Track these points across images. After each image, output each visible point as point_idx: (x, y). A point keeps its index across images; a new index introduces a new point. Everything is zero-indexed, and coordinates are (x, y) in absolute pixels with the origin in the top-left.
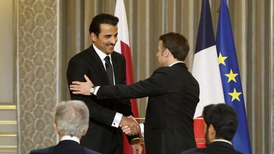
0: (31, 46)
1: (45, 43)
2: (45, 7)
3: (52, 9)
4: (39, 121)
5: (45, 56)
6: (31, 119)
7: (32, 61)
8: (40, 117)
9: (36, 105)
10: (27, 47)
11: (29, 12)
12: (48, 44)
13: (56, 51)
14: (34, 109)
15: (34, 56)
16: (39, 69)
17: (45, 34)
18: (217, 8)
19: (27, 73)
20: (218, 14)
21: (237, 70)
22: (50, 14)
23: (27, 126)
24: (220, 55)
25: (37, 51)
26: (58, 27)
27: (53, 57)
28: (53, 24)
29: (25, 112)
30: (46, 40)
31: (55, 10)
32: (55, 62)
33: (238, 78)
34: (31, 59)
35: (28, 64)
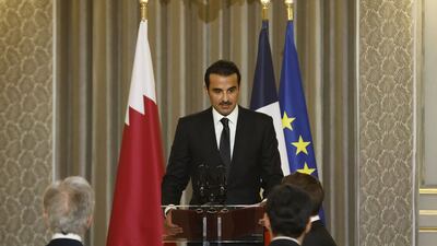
0: (15, 103)
1: (35, 98)
2: (36, 48)
3: (46, 50)
4: (27, 211)
5: (36, 117)
6: (15, 209)
7: (17, 125)
8: (28, 205)
9: (24, 189)
10: (11, 105)
11: (13, 55)
12: (41, 100)
13: (51, 110)
14: (20, 193)
15: (20, 118)
16: (28, 136)
17: (36, 85)
18: (281, 50)
19: (10, 143)
20: (281, 58)
21: (308, 137)
22: (43, 58)
23: (10, 218)
24: (285, 115)
25: (24, 110)
26: (54, 76)
27: (48, 119)
28: (48, 73)
29: (7, 198)
30: (37, 94)
31: (50, 52)
32: (50, 127)
33: (311, 148)
34: (16, 121)
35: (11, 129)
